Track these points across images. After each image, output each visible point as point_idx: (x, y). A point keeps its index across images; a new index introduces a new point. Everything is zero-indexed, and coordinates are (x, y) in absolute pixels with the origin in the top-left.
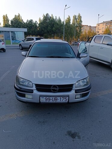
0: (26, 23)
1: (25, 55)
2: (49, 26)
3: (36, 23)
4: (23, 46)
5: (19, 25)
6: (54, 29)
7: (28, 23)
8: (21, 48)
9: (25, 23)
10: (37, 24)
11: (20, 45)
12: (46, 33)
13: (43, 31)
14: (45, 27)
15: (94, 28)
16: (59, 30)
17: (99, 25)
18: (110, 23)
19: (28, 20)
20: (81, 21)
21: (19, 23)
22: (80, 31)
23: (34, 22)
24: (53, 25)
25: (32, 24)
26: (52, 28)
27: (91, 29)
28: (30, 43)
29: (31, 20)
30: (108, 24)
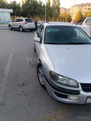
0: (10, 4)
1: (40, 41)
2: (32, 7)
3: (19, 4)
4: (12, 26)
5: (3, 6)
6: (36, 10)
7: (11, 4)
8: (10, 28)
9: (8, 4)
10: (21, 6)
11: (9, 25)
12: (29, 14)
13: (27, 12)
14: (28, 8)
15: (69, 10)
16: (41, 11)
17: (72, 7)
18: (82, 6)
19: (11, 1)
20: (59, 4)
21: (3, 4)
22: (59, 12)
23: (18, 3)
24: (36, 6)
25: (15, 5)
26: (35, 10)
27: (66, 11)
28: (19, 23)
29: (14, 1)
30: (80, 7)
